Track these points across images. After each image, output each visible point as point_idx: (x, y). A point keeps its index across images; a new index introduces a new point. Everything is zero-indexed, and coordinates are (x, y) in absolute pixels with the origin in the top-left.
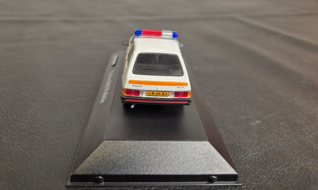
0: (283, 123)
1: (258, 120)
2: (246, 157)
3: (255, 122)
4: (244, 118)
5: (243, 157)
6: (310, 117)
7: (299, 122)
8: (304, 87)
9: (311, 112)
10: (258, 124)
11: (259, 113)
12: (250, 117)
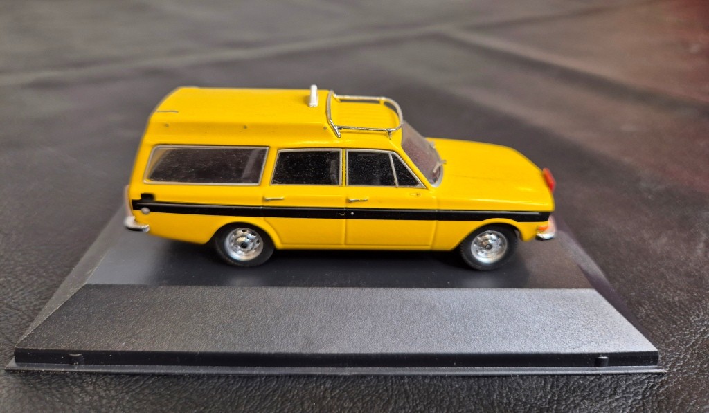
0: (646, 310)
6: (693, 279)
7: (676, 299)
8: (650, 197)
9: (690, 264)
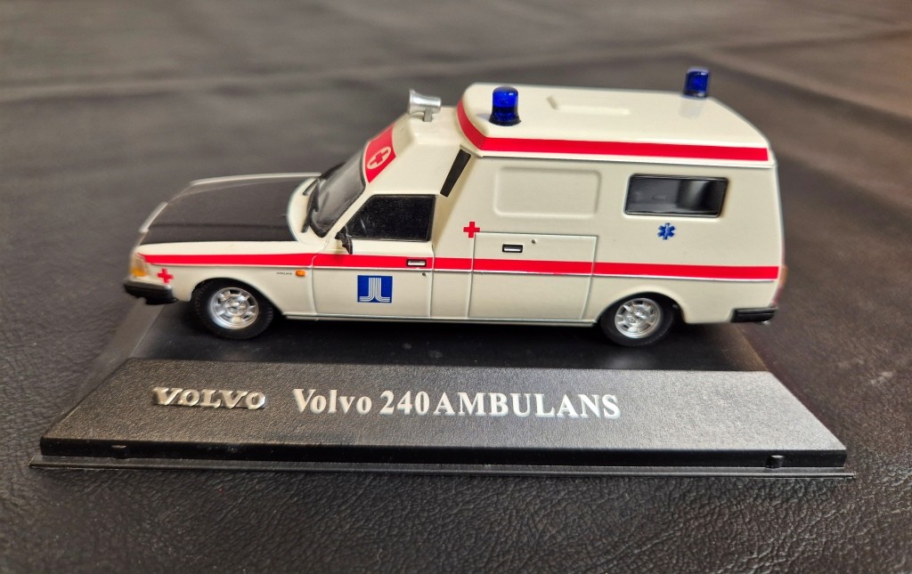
1: (884, 369)
2: (896, 481)
3: (880, 376)
4: (843, 365)
5: (891, 482)
10: (890, 380)
11: (879, 348)
12: (861, 362)
